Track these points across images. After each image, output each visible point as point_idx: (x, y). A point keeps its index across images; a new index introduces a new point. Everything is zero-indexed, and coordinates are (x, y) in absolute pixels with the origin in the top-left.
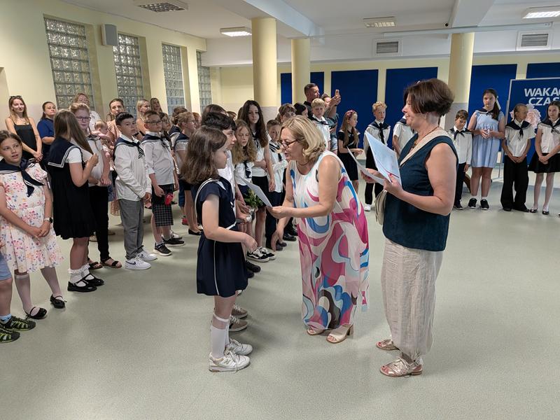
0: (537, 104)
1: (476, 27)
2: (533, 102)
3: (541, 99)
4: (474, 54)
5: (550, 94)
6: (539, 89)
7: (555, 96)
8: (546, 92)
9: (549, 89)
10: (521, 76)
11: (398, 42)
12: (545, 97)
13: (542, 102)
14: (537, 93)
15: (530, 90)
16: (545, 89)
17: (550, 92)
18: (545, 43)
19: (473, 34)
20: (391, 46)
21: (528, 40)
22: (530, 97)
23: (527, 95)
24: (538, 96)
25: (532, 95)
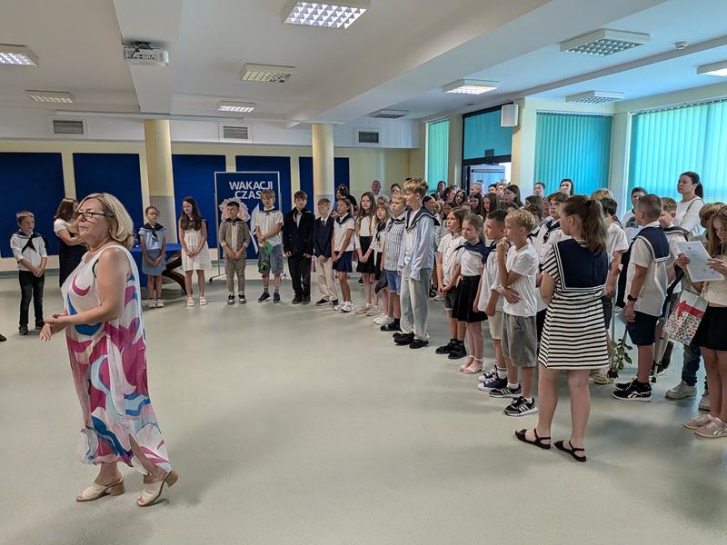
0: (243, 197)
1: (169, 114)
2: (240, 195)
3: (246, 192)
4: (172, 142)
5: (253, 188)
6: (242, 183)
7: (257, 189)
8: (248, 185)
9: (251, 183)
10: (231, 168)
11: (81, 122)
12: (249, 190)
13: (247, 195)
14: (241, 187)
15: (234, 183)
16: (247, 182)
17: (252, 185)
18: (245, 136)
19: (168, 121)
20: (74, 126)
21: (229, 132)
22: (235, 190)
23: (232, 188)
24: (242, 189)
25: (237, 189)
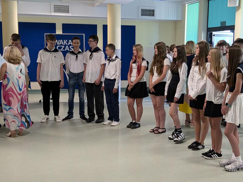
3: (63, 46)
5: (68, 44)
6: (61, 40)
7: (70, 45)
8: (65, 42)
9: (67, 40)
12: (65, 45)
14: (60, 43)
16: (64, 40)
17: (68, 42)
24: (61, 45)
25: (58, 44)
